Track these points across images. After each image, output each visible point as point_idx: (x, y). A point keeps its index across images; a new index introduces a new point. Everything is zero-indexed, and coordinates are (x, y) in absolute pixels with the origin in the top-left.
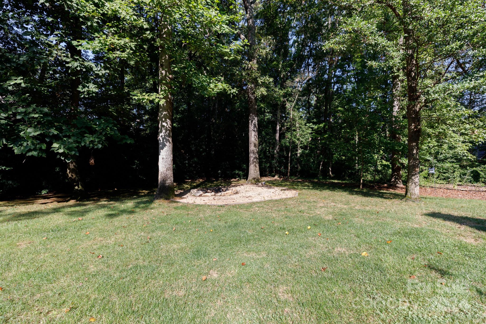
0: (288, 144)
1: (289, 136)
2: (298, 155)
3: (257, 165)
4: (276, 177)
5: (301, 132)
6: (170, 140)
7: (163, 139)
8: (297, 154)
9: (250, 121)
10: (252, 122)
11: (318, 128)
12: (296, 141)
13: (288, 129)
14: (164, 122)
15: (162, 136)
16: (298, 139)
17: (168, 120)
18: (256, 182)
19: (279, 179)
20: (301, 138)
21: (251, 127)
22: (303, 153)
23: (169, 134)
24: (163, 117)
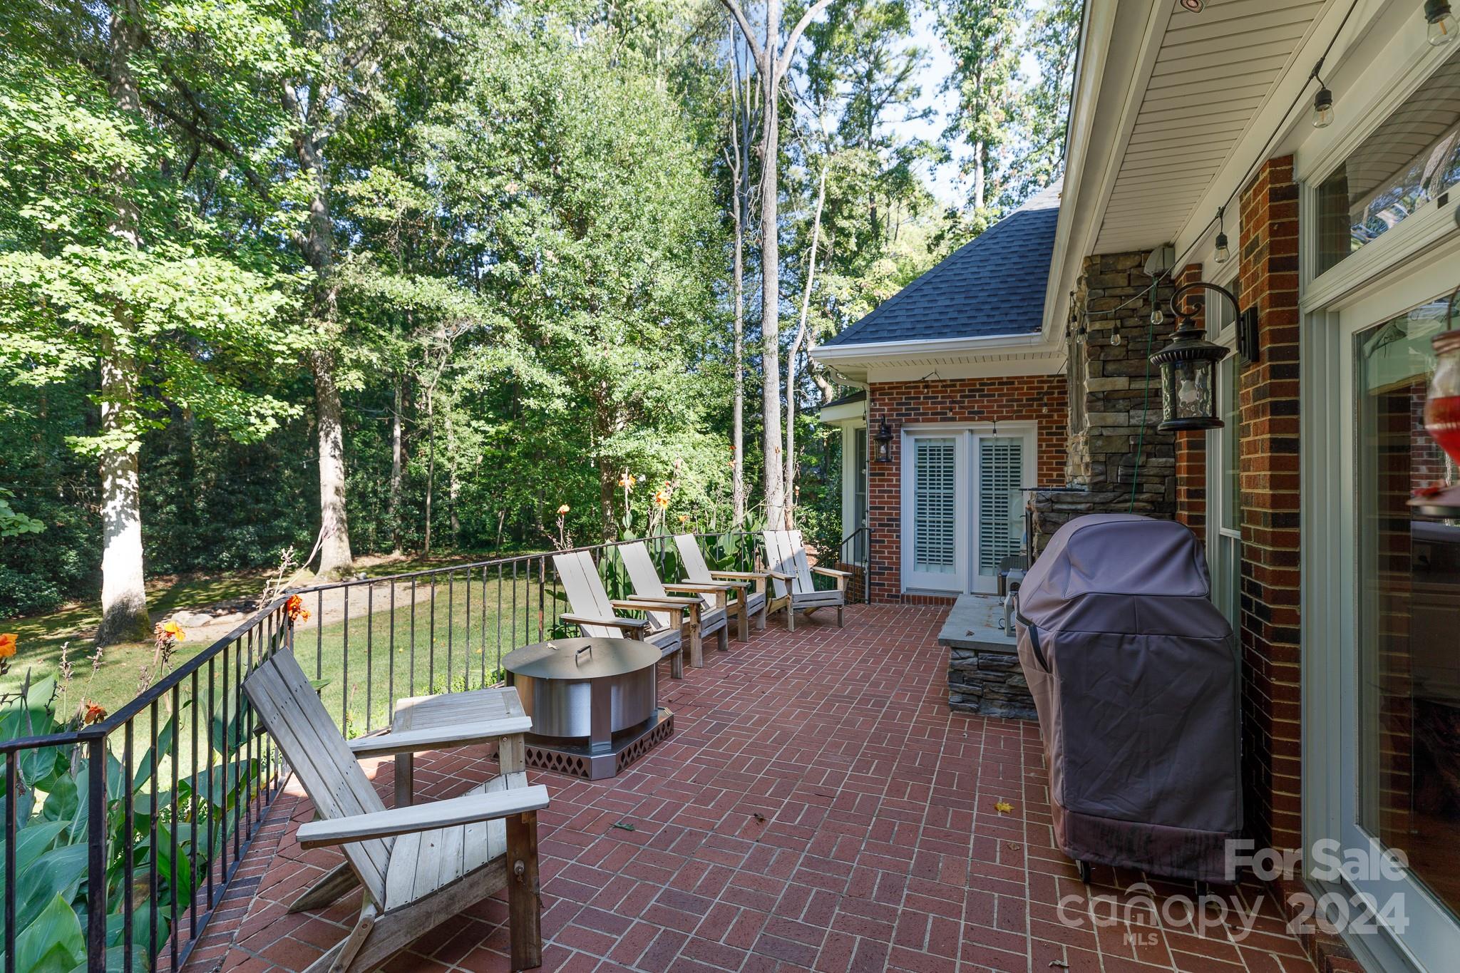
0: (424, 470)
1: (428, 451)
2: (453, 496)
3: (345, 537)
4: (397, 554)
5: (458, 443)
6: (137, 513)
7: (118, 514)
8: (448, 494)
9: (322, 434)
10: (327, 435)
11: (498, 433)
12: (446, 462)
13: (425, 434)
14: (120, 477)
15: (114, 508)
16: (451, 459)
17: (130, 473)
18: (343, 575)
19: (403, 558)
20: (457, 457)
21: (326, 448)
22: (463, 491)
23: (134, 502)
24: (117, 468)
